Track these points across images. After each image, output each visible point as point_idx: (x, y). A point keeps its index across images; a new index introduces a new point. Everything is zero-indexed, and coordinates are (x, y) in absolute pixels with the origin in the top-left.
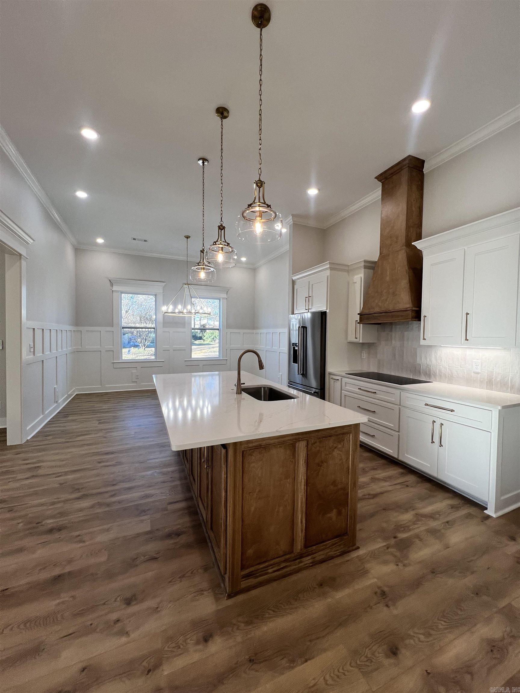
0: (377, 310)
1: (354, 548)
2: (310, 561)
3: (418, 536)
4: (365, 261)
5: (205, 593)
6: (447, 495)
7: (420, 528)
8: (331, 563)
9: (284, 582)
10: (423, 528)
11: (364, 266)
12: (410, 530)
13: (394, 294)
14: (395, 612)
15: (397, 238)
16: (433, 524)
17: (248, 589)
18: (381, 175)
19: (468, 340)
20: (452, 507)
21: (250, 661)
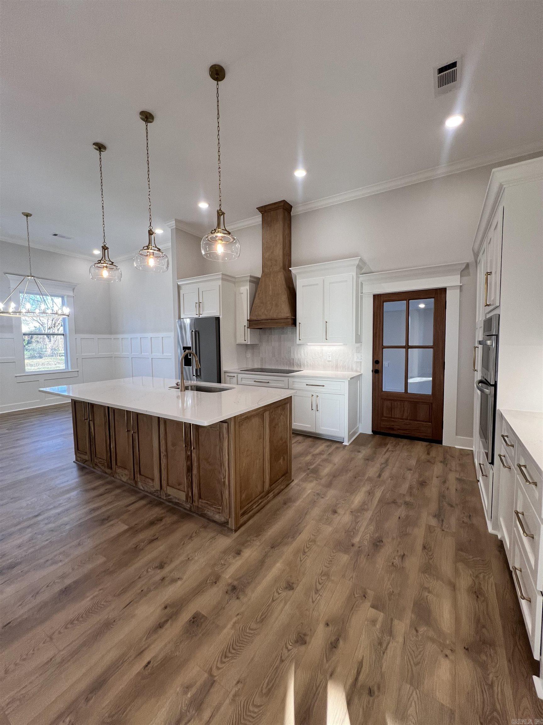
0: (264, 317)
1: (291, 481)
2: (272, 495)
3: (319, 465)
4: (251, 276)
5: (216, 537)
6: (324, 441)
7: (318, 461)
8: (283, 492)
9: (264, 511)
10: (320, 460)
11: (250, 280)
12: (314, 463)
13: (277, 305)
14: (327, 498)
15: (276, 261)
16: (324, 457)
17: (245, 523)
18: (262, 207)
19: (327, 339)
20: (328, 446)
21: (272, 548)
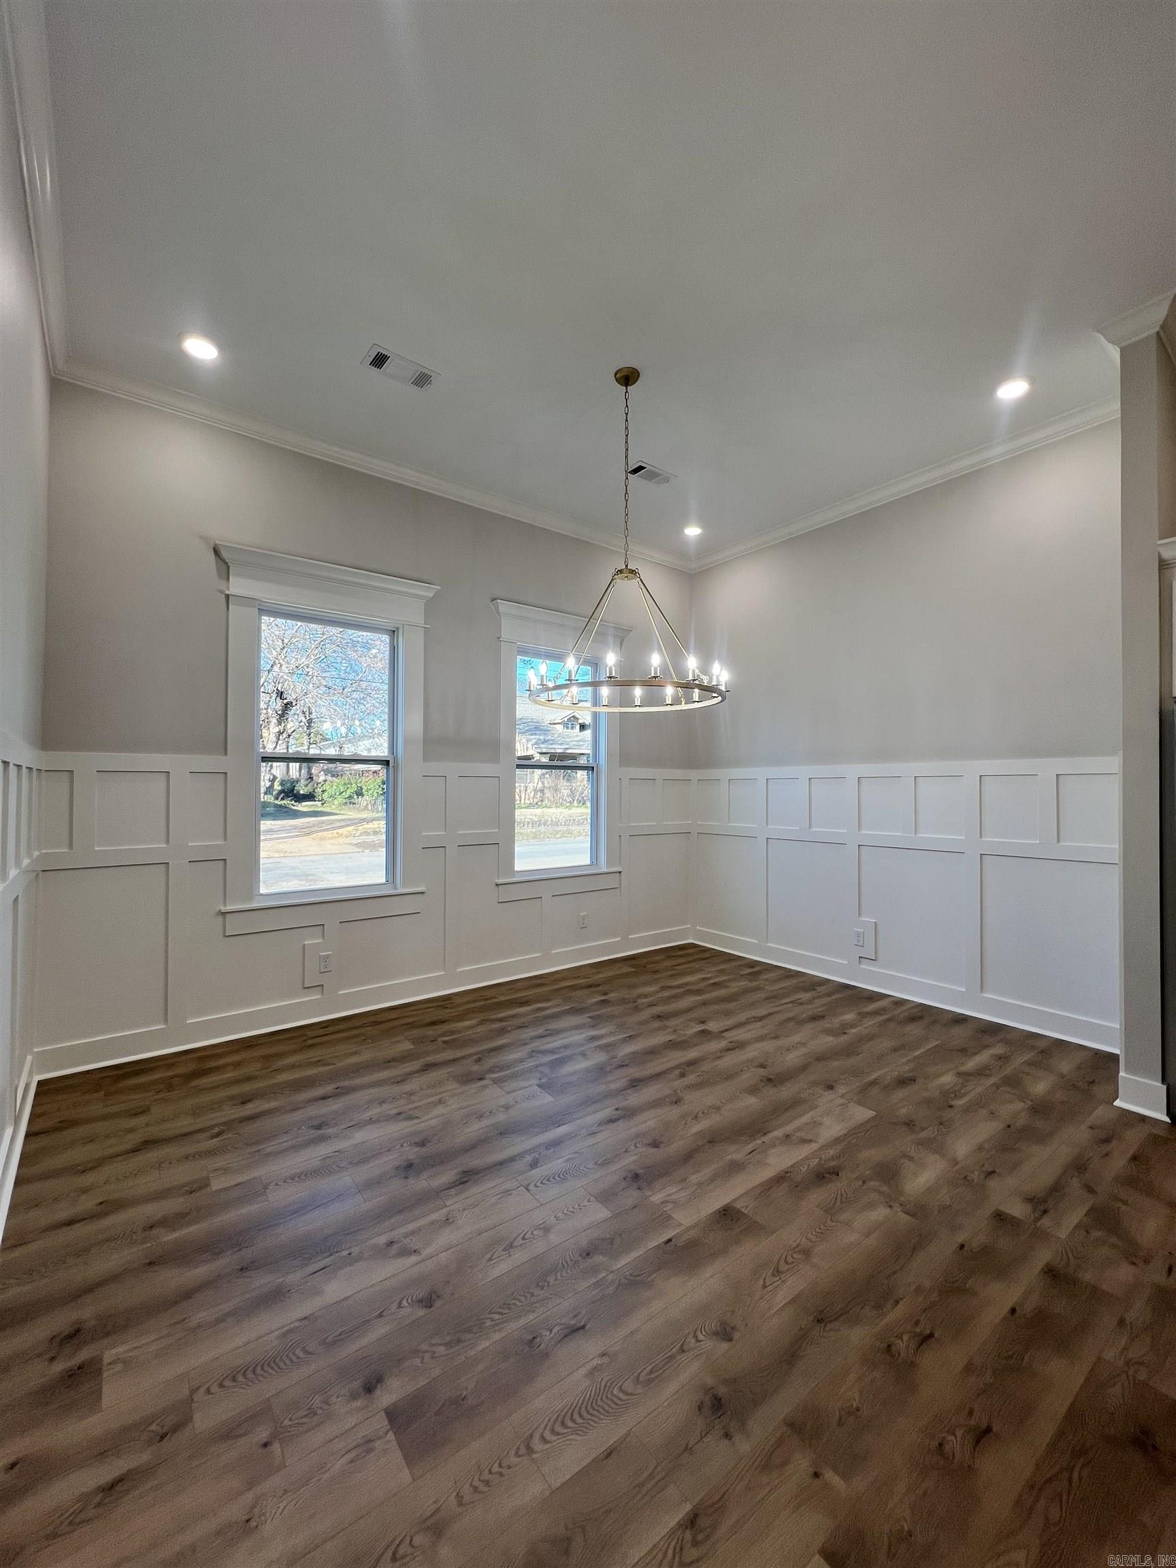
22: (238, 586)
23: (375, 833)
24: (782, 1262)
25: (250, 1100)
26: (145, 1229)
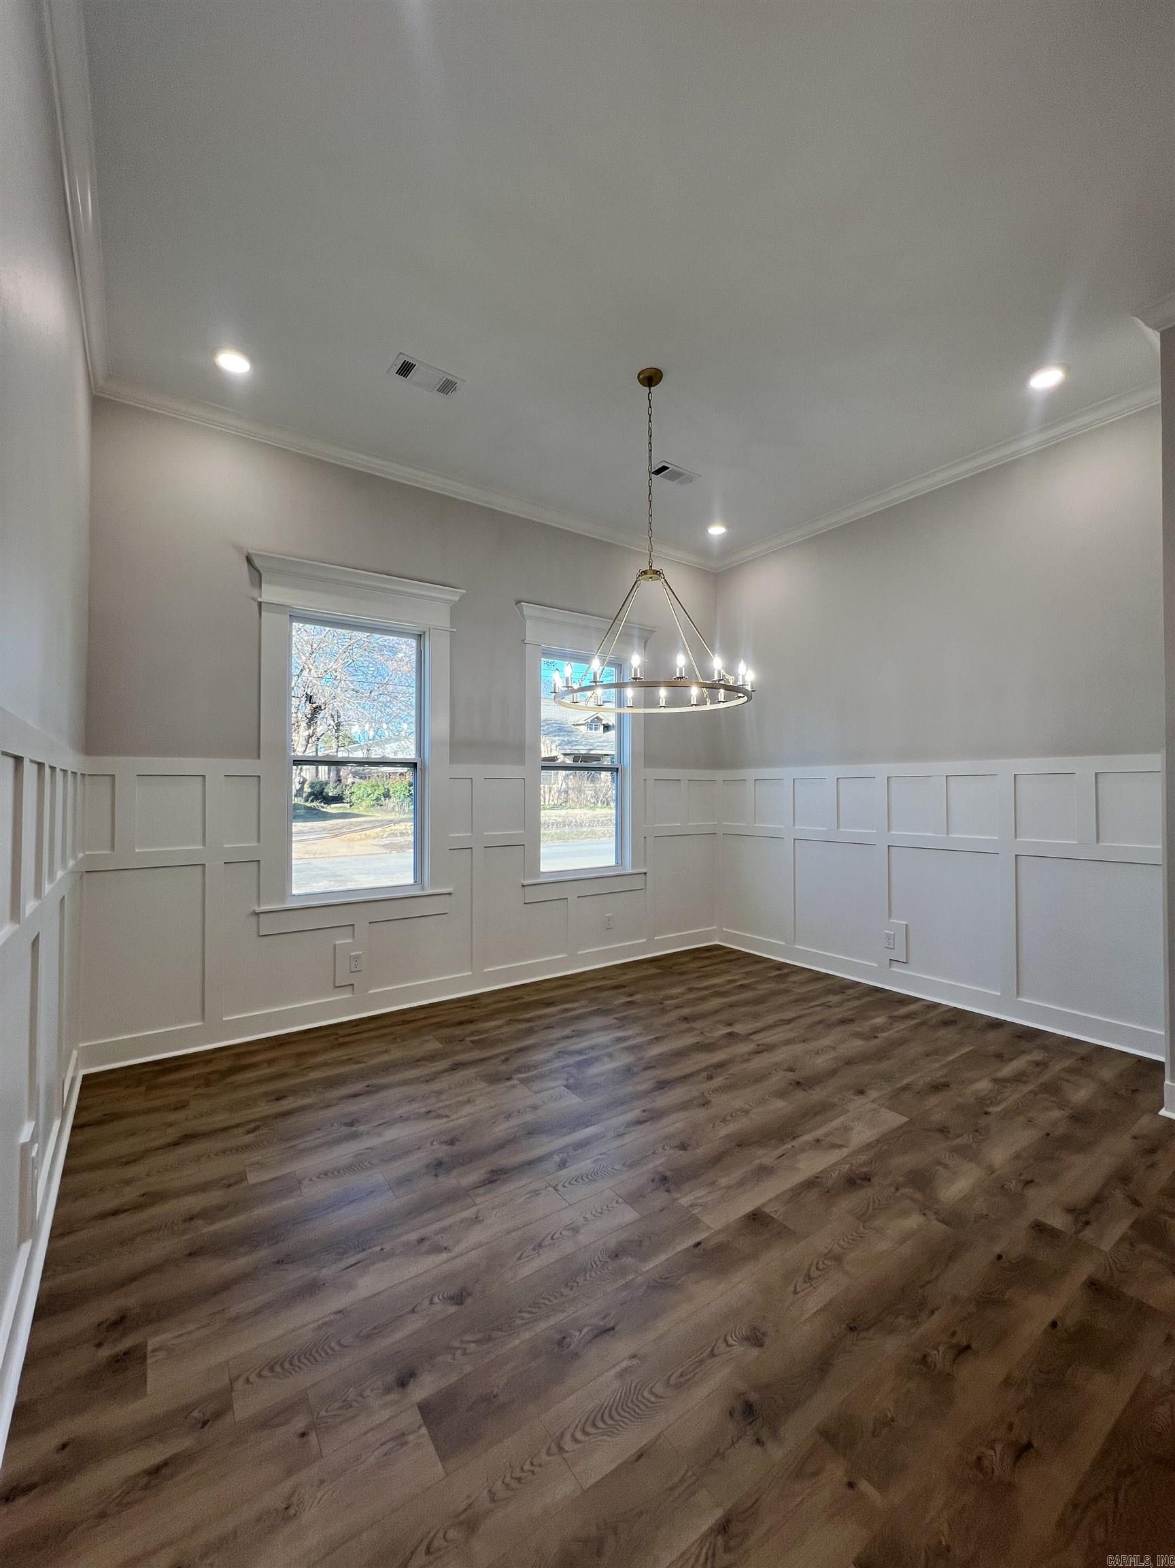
22: (269, 593)
23: (402, 834)
24: (814, 1268)
25: (284, 1097)
26: (185, 1221)
